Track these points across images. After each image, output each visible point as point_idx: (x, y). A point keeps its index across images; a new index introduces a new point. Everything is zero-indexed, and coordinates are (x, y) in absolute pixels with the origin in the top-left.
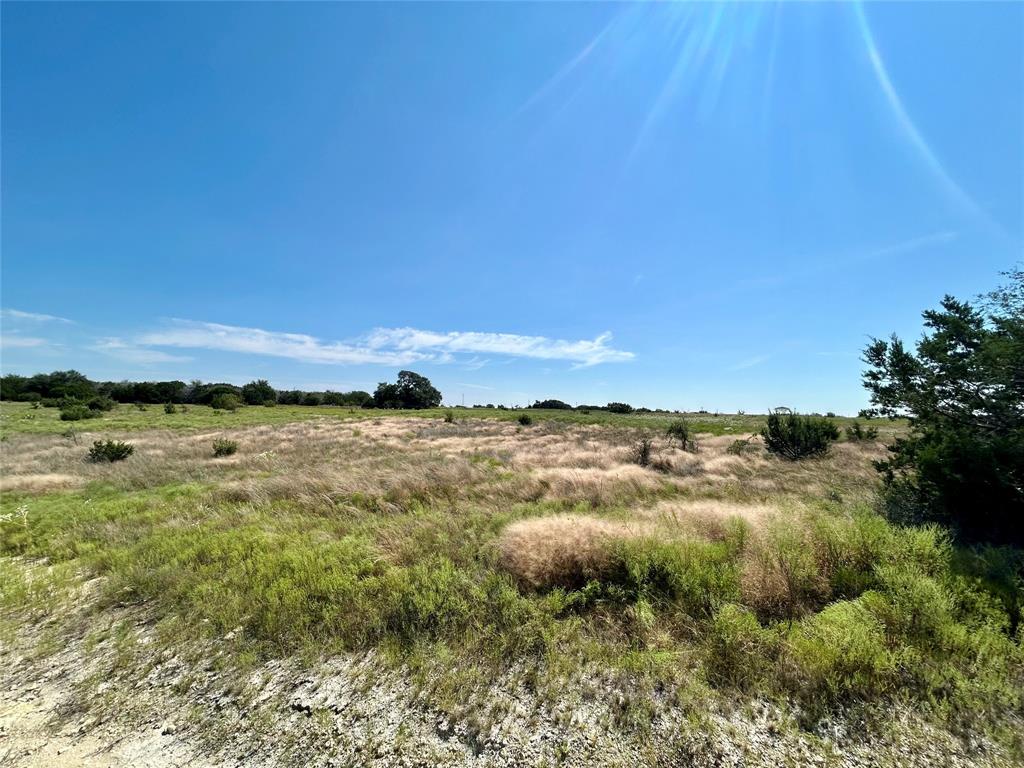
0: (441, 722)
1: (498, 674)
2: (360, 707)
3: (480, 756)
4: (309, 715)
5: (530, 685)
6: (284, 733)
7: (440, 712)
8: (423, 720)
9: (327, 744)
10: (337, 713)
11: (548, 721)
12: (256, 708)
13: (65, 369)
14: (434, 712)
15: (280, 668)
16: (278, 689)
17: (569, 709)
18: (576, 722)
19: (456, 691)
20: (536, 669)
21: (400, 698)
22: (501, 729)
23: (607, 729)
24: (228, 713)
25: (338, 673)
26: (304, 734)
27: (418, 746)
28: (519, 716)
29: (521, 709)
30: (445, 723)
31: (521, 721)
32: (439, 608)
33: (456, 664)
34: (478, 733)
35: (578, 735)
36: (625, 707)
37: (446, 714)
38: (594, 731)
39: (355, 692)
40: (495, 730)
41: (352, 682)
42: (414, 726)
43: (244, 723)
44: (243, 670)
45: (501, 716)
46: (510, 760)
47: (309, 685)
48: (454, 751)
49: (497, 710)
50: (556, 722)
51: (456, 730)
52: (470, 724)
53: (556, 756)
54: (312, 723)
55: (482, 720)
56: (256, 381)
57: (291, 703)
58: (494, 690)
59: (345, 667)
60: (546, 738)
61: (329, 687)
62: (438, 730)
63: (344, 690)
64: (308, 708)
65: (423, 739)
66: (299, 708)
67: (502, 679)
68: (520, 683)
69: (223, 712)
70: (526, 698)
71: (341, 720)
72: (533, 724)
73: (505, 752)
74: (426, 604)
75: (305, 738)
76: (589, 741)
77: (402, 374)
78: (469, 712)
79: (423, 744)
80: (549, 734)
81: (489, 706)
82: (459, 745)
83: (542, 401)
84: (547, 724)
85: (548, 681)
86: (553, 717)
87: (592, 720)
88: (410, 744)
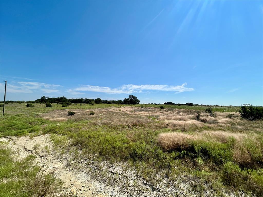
0: (144, 181)
1: (158, 171)
2: (125, 174)
3: (154, 191)
4: (113, 174)
5: (167, 176)
6: (108, 177)
7: (144, 179)
8: (140, 180)
9: (118, 181)
10: (120, 175)
11: (172, 186)
12: (102, 170)
13: (62, 96)
14: (142, 178)
15: (107, 163)
16: (107, 167)
17: (178, 184)
18: (181, 188)
19: (147, 174)
20: (169, 172)
21: (134, 174)
22: (160, 185)
23: (190, 191)
24: (97, 171)
25: (119, 166)
26: (113, 178)
27: (139, 186)
28: (164, 183)
29: (165, 181)
30: (145, 181)
31: (165, 185)
32: (142, 153)
33: (147, 168)
34: (154, 185)
35: (181, 191)
36: (195, 186)
37: (145, 179)
38: (186, 191)
39: (123, 170)
40: (158, 185)
41: (122, 168)
42: (137, 181)
43: (100, 173)
44: (99, 162)
45: (159, 182)
46: (162, 194)
47: (113, 167)
48: (148, 189)
49: (158, 181)
50: (175, 187)
51: (148, 184)
52: (152, 183)
53: (175, 195)
54: (115, 176)
55: (155, 182)
56: (98, 98)
57: (109, 171)
58: (157, 175)
59: (121, 164)
60: (172, 190)
61: (118, 169)
62: (143, 183)
63: (121, 170)
64: (113, 172)
65: (140, 184)
66: (111, 172)
67: (159, 173)
68: (164, 175)
69: (96, 170)
70: (166, 179)
71: (120, 176)
72: (168, 186)
73: (161, 191)
74: (139, 152)
75: (113, 179)
76: (185, 193)
77: (130, 96)
78: (151, 180)
79: (140, 185)
80: (173, 189)
81: (156, 179)
82: (149, 188)
83: (166, 102)
84: (172, 187)
85: (172, 175)
86: (174, 185)
87: (185, 188)
88: (137, 185)
